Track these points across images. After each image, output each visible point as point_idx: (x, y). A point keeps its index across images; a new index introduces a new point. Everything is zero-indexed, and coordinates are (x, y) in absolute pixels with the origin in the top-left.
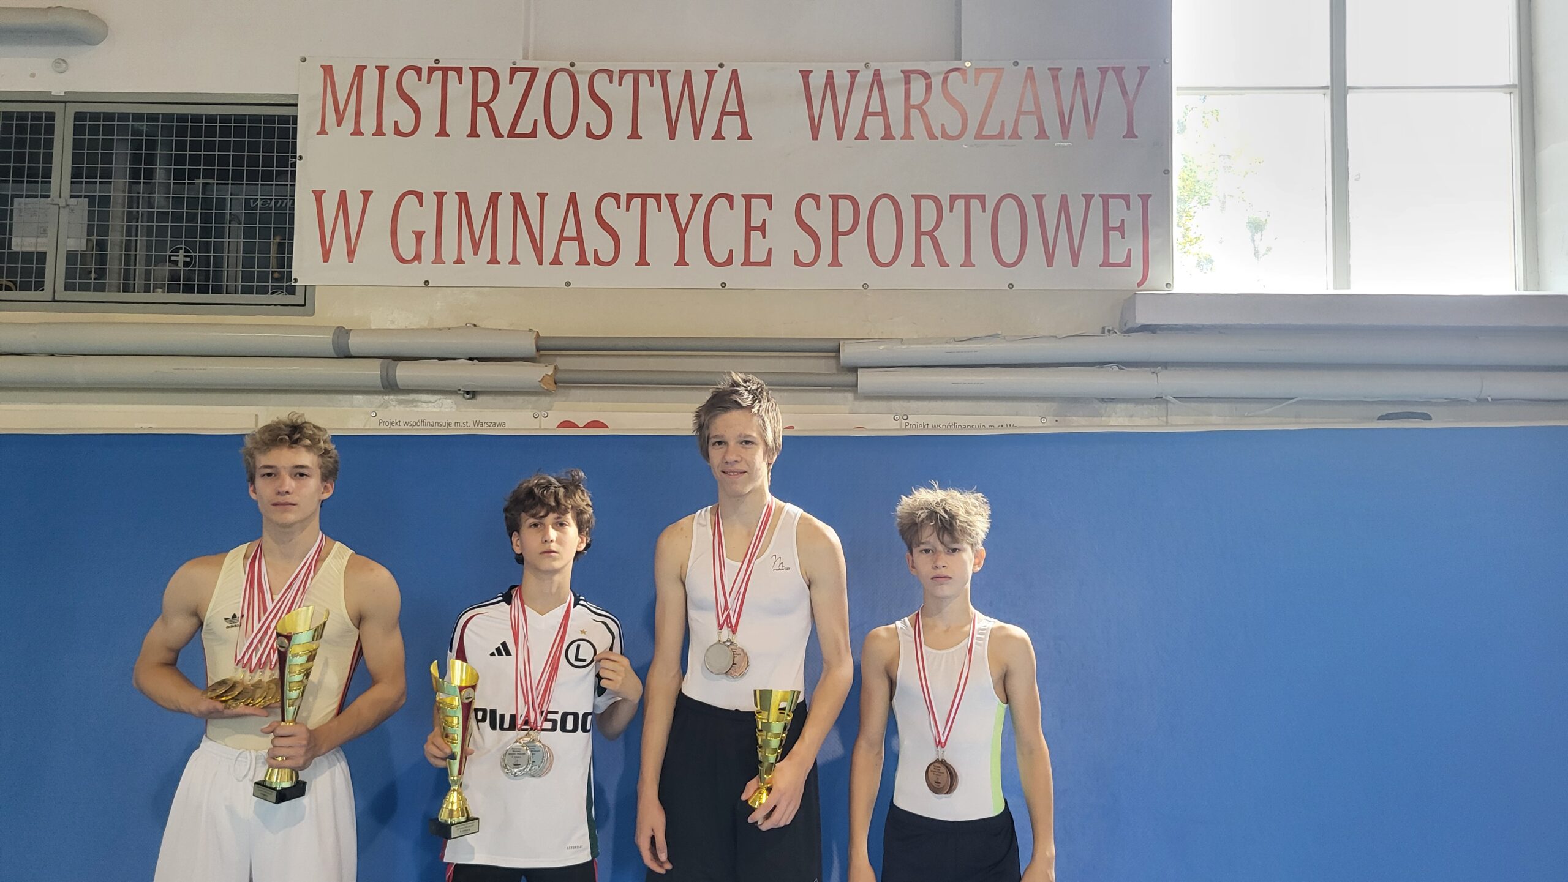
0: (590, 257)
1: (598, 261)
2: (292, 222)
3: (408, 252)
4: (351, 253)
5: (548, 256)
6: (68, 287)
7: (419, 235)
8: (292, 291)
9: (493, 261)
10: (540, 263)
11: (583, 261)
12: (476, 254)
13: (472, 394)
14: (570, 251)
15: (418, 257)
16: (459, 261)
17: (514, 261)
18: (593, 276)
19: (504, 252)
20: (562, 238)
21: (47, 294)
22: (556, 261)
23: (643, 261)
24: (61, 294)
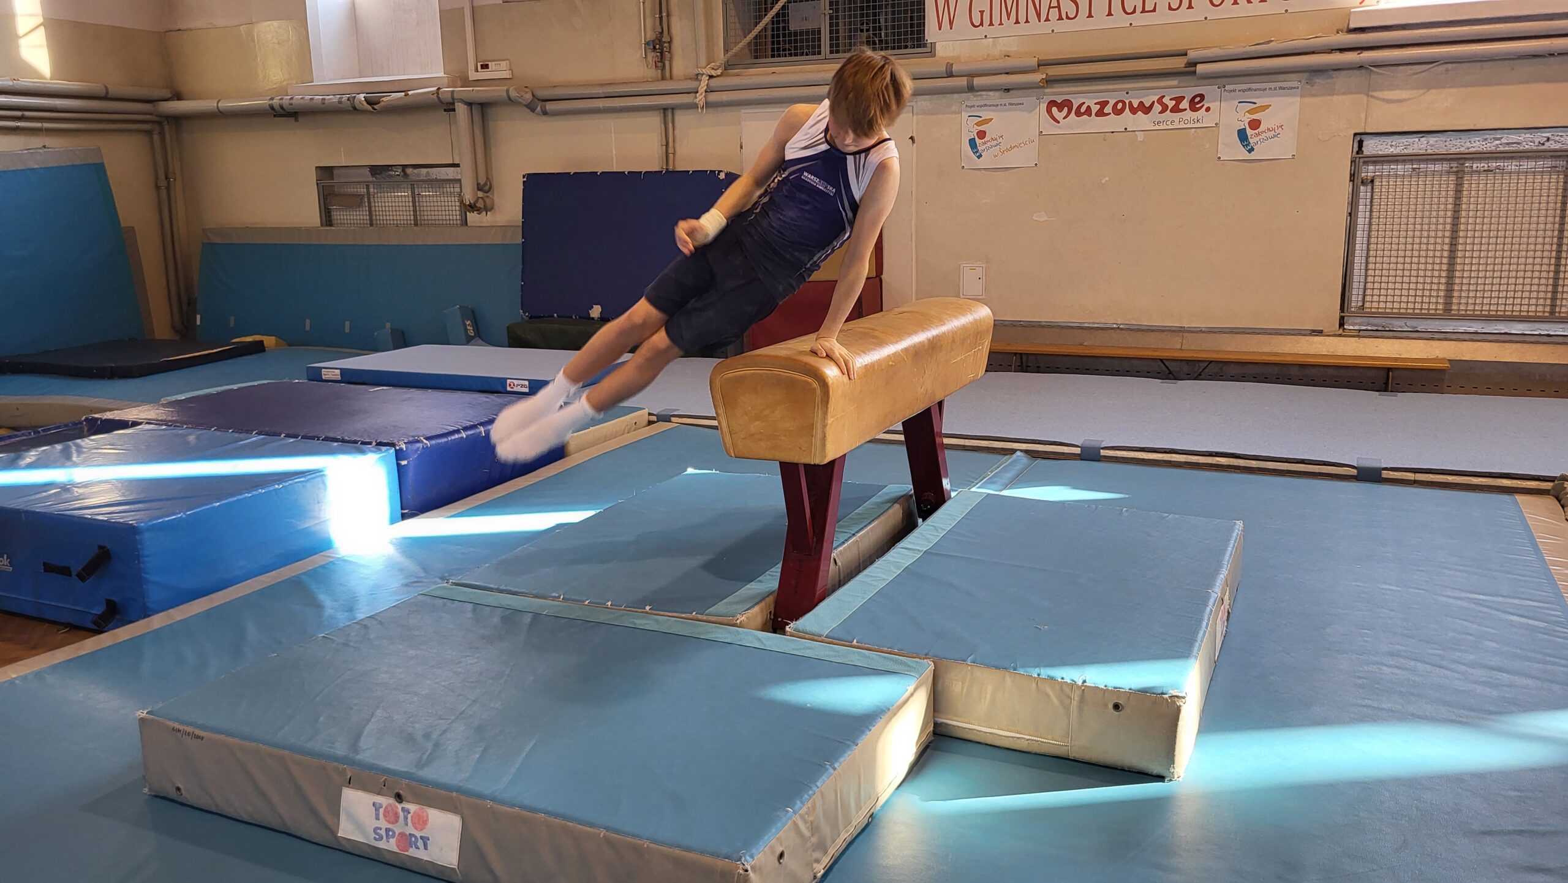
0: (1064, 16)
1: (1068, 18)
2: (924, 12)
3: (977, 22)
4: (951, 23)
5: (1043, 17)
6: (831, 52)
7: (982, 12)
8: (925, 46)
9: (1017, 22)
10: (1040, 21)
11: (1060, 18)
12: (1009, 19)
13: (1008, 90)
14: (1054, 13)
15: (982, 24)
16: (1001, 24)
17: (1027, 21)
18: (1066, 26)
19: (1022, 19)
20: (1050, 7)
21: (822, 56)
22: (1047, 20)
23: (1090, 16)
24: (829, 56)
